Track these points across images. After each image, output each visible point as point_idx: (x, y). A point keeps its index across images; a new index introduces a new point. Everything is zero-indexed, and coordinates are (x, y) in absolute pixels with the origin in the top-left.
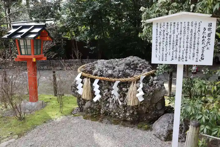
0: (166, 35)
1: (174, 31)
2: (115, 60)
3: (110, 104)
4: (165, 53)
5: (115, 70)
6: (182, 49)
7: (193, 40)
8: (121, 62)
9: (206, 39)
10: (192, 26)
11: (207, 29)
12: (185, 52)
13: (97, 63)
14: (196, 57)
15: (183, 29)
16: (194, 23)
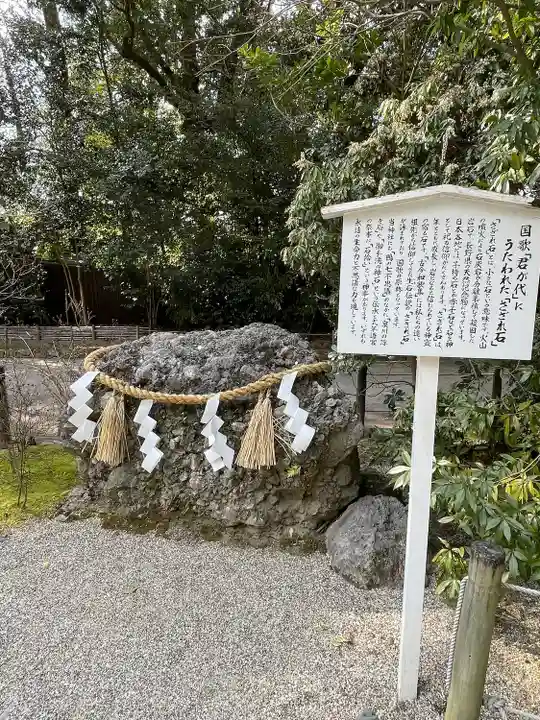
0: (385, 262)
1: (412, 247)
2: (207, 334)
3: (193, 474)
4: (380, 318)
5: (207, 365)
6: (437, 306)
7: (473, 279)
8: (224, 341)
9: (513, 277)
10: (470, 231)
11: (516, 244)
12: (446, 315)
13: (148, 343)
14: (480, 332)
15: (441, 243)
16: (477, 223)
